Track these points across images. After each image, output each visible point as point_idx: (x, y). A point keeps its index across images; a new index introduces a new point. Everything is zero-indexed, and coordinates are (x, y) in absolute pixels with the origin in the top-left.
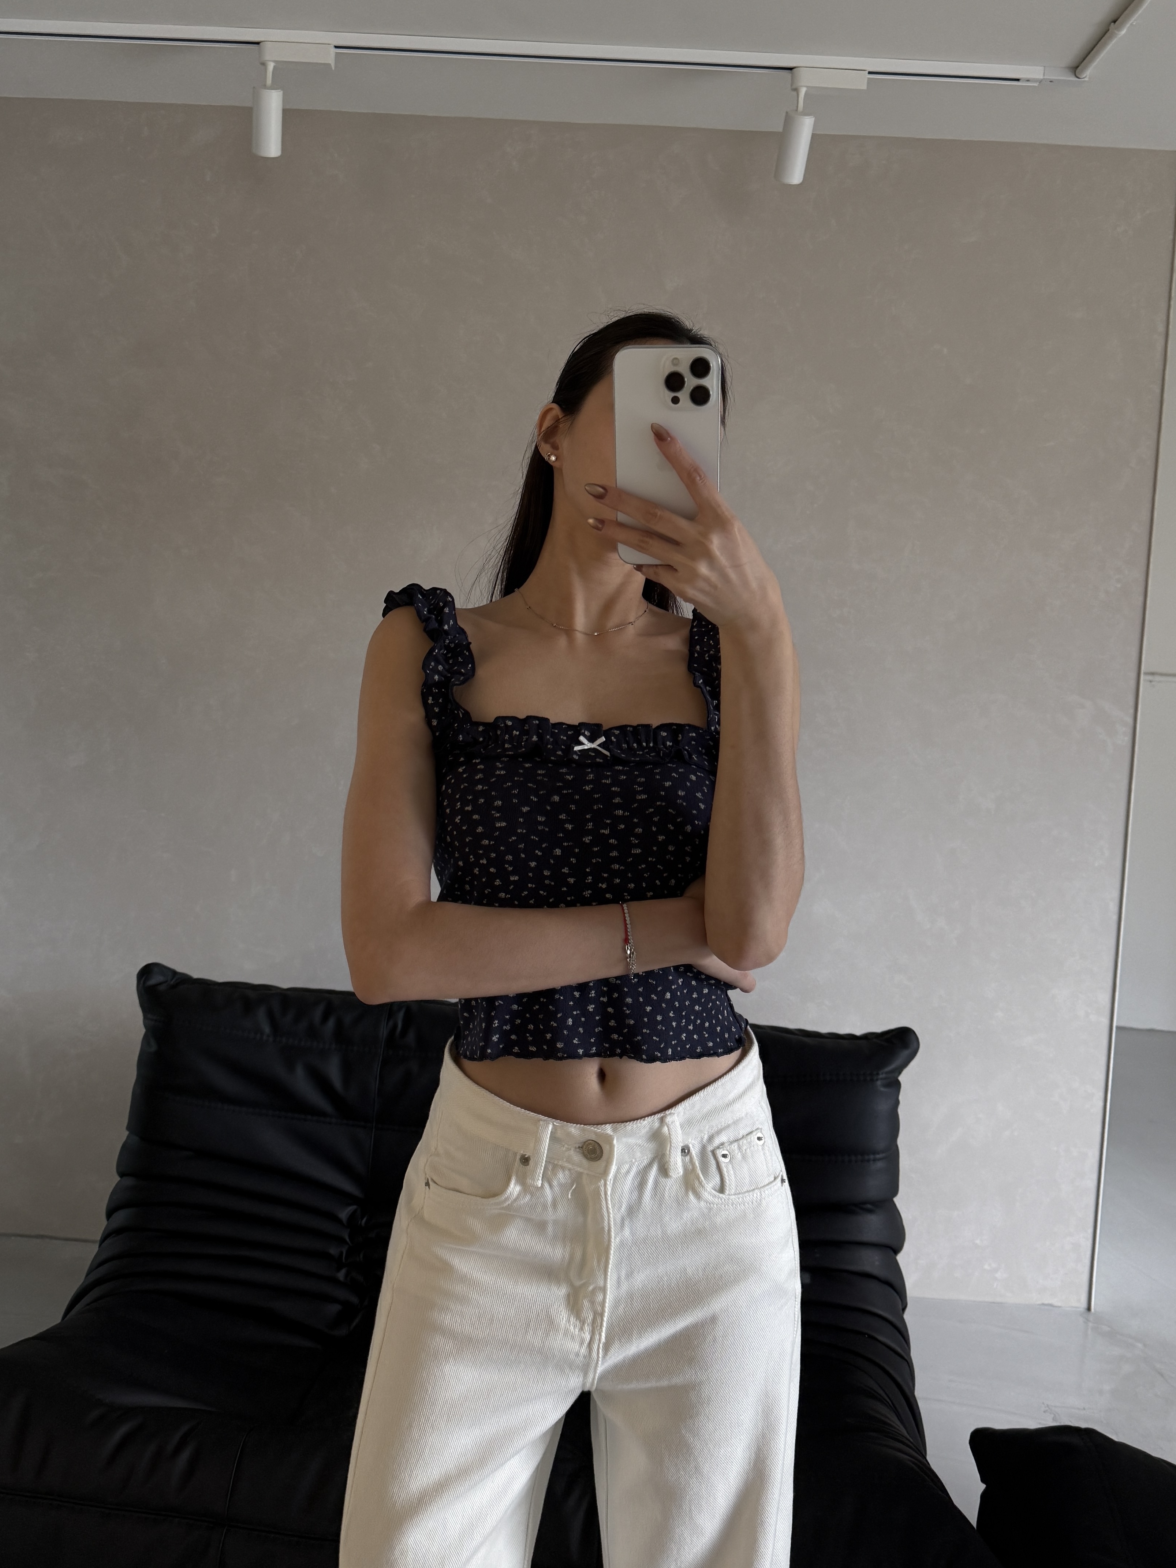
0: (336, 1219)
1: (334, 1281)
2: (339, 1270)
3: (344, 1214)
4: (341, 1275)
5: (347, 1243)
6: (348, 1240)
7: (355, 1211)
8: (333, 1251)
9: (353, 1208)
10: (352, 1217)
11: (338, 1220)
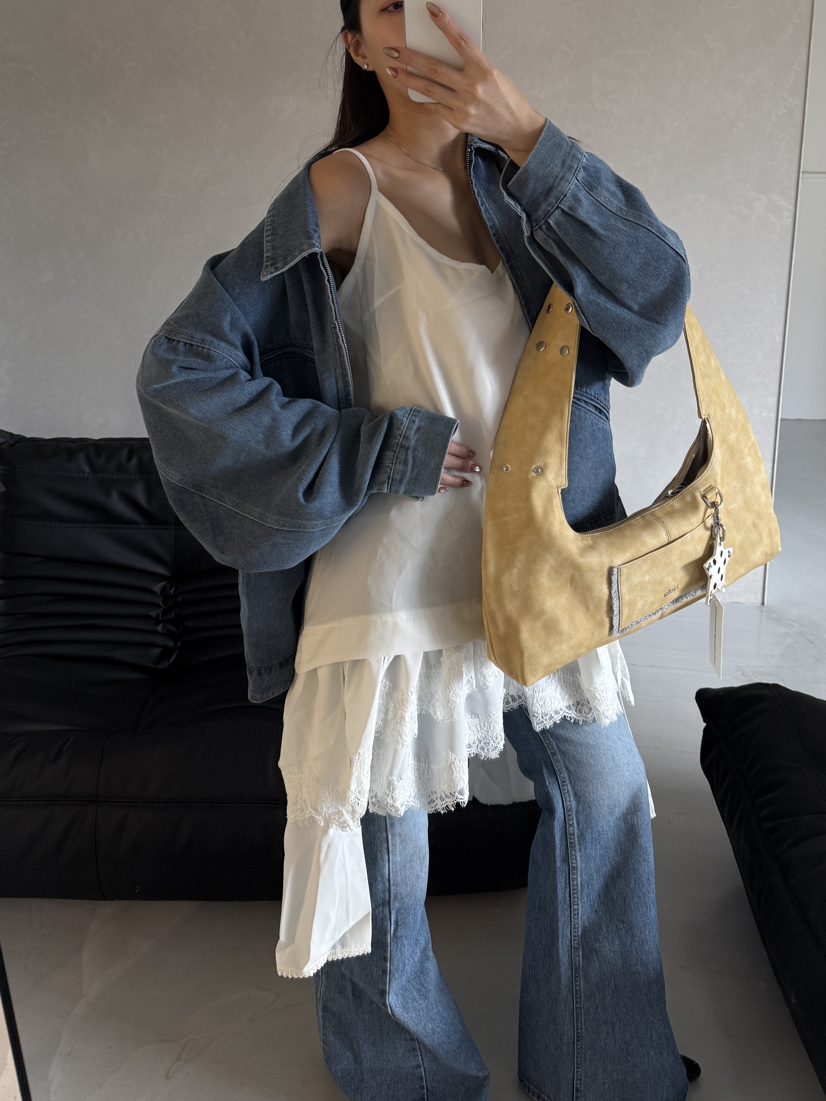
0: (152, 592)
1: (156, 633)
2: (157, 625)
3: (157, 588)
4: (159, 628)
6: (162, 604)
8: (153, 613)
9: (164, 583)
10: (163, 589)
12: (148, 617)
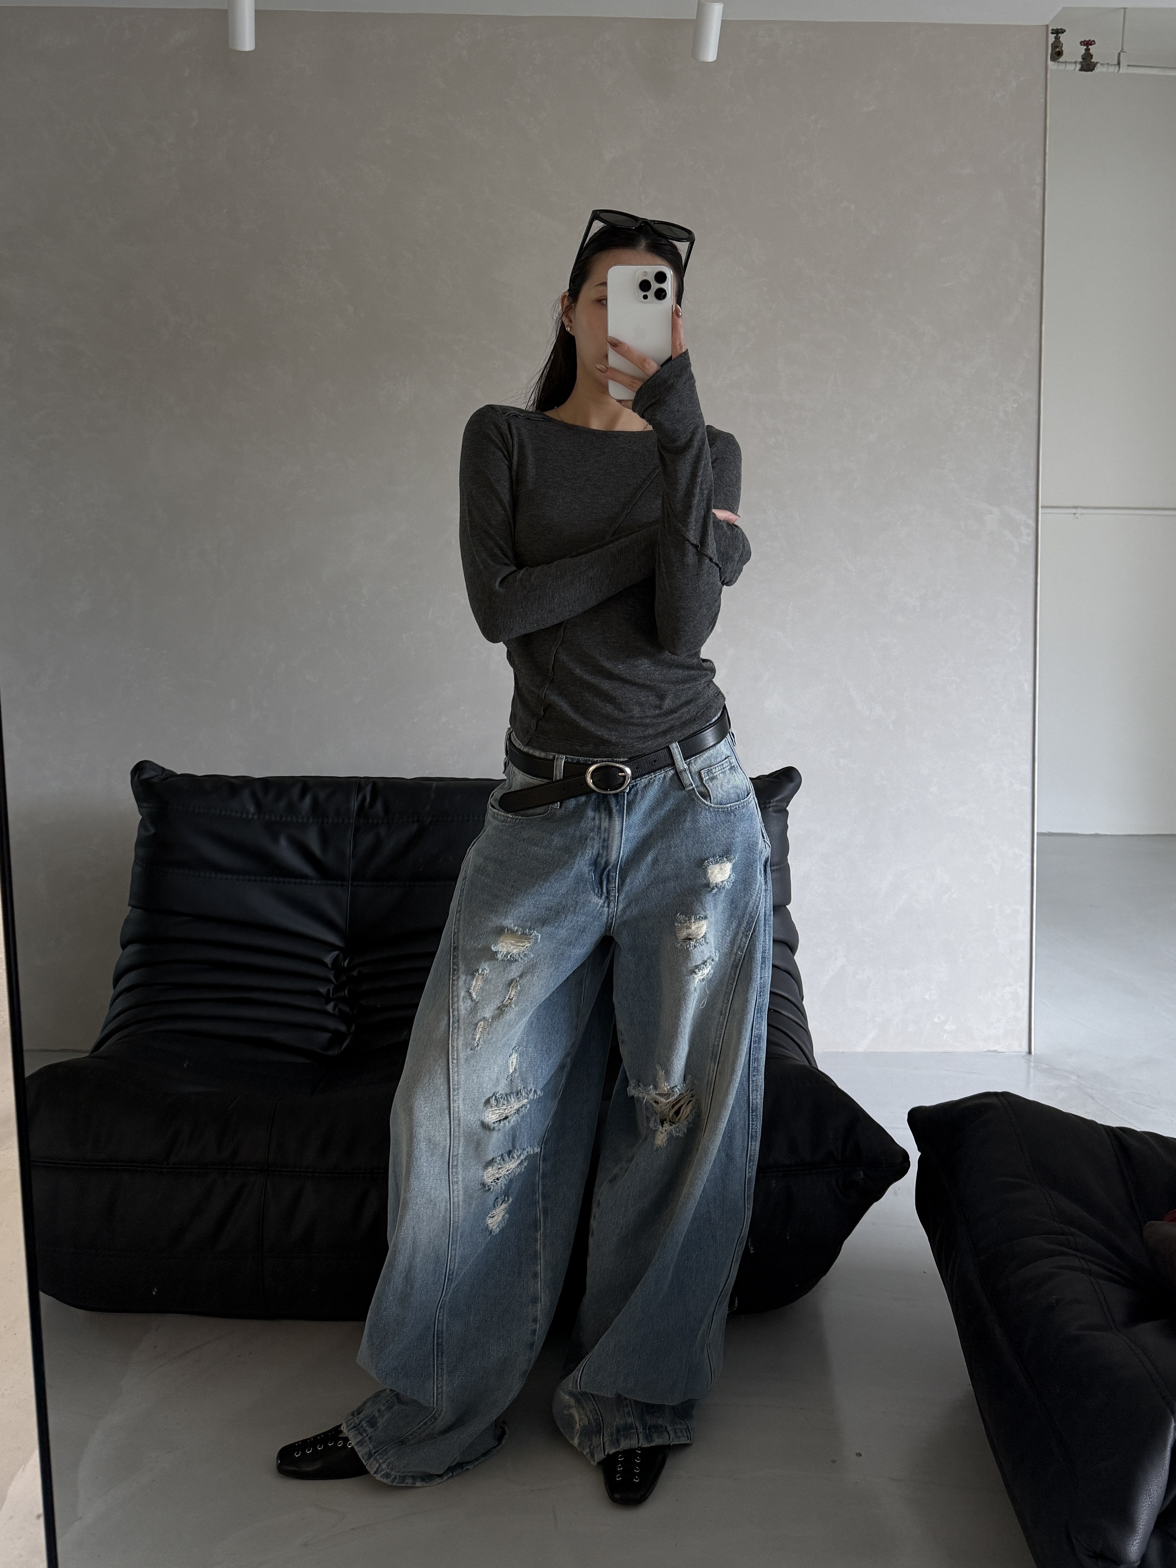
0: (323, 964)
1: (326, 1013)
2: (327, 1003)
3: (329, 959)
4: (330, 1007)
5: (332, 982)
6: (334, 980)
7: (338, 956)
8: (323, 990)
9: (337, 953)
10: (336, 960)
11: (324, 964)
12: (316, 994)
